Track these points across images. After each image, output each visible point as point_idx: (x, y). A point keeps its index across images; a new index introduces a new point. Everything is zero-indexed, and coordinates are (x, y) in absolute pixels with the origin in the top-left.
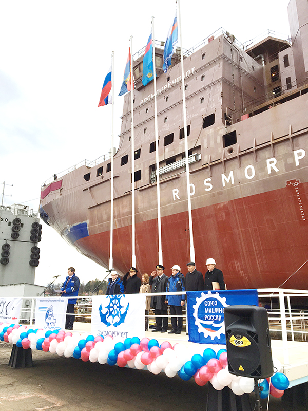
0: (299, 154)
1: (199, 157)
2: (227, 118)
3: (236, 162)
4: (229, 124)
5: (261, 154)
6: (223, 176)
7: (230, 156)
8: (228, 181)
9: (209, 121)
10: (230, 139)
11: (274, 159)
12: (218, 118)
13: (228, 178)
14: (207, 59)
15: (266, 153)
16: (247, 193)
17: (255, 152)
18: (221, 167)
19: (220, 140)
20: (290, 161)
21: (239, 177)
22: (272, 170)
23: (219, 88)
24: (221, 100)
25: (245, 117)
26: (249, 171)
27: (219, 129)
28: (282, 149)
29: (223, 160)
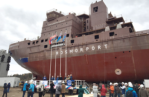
0: (87, 48)
1: (64, 44)
2: (72, 36)
3: (74, 47)
4: (72, 38)
5: (79, 47)
7: (72, 46)
9: (68, 35)
10: (72, 41)
11: (82, 49)
12: (70, 35)
13: (71, 51)
14: (68, 19)
15: (81, 47)
16: (76, 56)
17: (78, 46)
18: (70, 48)
19: (70, 41)
20: (85, 49)
21: (74, 51)
22: (81, 51)
23: (71, 28)
24: (71, 31)
25: (76, 36)
26: (76, 50)
27: (70, 38)
28: (84, 47)
29: (70, 46)
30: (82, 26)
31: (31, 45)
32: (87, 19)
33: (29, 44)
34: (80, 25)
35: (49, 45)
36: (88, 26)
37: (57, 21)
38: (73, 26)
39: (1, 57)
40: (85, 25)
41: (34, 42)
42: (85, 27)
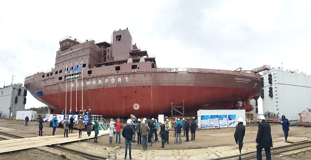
0: (107, 80)
1: (80, 76)
2: (90, 66)
3: (91, 79)
4: (90, 68)
5: (98, 78)
6: (87, 82)
7: (89, 77)
8: (88, 84)
9: (84, 66)
10: (90, 72)
11: (100, 80)
12: (87, 65)
13: (88, 83)
14: (85, 47)
15: (99, 78)
16: (93, 88)
17: (96, 78)
18: (87, 80)
19: (87, 72)
20: (104, 82)
21: (91, 83)
22: (100, 83)
23: (88, 57)
24: (88, 60)
25: (95, 67)
26: (94, 82)
27: (87, 69)
28: (103, 78)
29: (87, 78)
30: (102, 55)
31: (46, 77)
32: (107, 48)
33: (43, 76)
34: (99, 54)
35: (64, 77)
36: (108, 56)
37: (72, 49)
38: (90, 55)
39: (18, 90)
40: (105, 54)
41: (48, 75)
42: (105, 56)
